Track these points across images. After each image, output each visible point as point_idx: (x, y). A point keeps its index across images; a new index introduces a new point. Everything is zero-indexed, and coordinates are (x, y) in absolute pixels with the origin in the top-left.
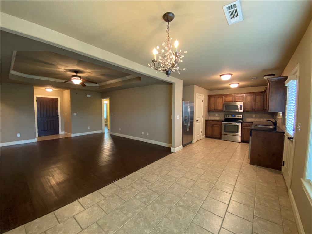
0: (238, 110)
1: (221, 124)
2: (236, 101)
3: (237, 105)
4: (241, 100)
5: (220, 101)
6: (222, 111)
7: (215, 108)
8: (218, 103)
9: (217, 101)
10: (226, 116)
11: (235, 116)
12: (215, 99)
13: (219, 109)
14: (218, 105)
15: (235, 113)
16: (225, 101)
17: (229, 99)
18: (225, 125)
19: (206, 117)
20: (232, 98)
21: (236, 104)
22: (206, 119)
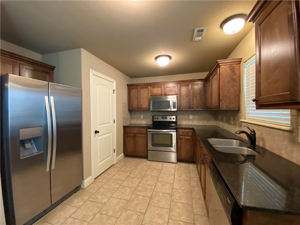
0: (171, 109)
1: (147, 133)
2: (166, 94)
3: (168, 100)
4: (173, 93)
5: (145, 94)
6: (148, 110)
7: (138, 106)
8: (142, 97)
9: (140, 94)
10: (155, 118)
11: (166, 118)
12: (138, 92)
13: (144, 107)
14: (142, 100)
15: (167, 113)
16: (152, 94)
17: (157, 91)
18: (153, 135)
19: (123, 122)
20: (162, 90)
21: (167, 98)
22: (126, 125)
